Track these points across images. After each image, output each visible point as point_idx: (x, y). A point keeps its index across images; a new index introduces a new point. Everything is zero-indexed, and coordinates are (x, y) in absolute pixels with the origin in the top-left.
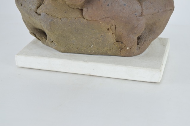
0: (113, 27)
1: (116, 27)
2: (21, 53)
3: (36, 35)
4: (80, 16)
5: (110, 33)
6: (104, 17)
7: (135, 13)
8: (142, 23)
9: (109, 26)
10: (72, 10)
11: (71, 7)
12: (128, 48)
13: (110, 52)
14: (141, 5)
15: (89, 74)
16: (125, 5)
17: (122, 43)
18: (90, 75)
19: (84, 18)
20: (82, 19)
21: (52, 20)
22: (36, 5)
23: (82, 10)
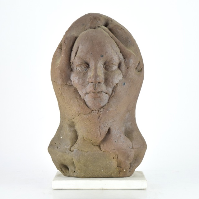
0: (117, 156)
1: (118, 157)
2: (55, 179)
3: (63, 169)
4: (99, 149)
5: (114, 161)
6: (113, 149)
7: (129, 147)
8: (132, 154)
9: (115, 156)
10: (94, 146)
11: (93, 144)
12: (124, 170)
13: (113, 175)
14: (132, 142)
15: (102, 188)
16: (124, 142)
17: (121, 167)
18: (103, 189)
19: (101, 150)
20: (100, 151)
21: (81, 153)
22: (70, 146)
23: (99, 146)
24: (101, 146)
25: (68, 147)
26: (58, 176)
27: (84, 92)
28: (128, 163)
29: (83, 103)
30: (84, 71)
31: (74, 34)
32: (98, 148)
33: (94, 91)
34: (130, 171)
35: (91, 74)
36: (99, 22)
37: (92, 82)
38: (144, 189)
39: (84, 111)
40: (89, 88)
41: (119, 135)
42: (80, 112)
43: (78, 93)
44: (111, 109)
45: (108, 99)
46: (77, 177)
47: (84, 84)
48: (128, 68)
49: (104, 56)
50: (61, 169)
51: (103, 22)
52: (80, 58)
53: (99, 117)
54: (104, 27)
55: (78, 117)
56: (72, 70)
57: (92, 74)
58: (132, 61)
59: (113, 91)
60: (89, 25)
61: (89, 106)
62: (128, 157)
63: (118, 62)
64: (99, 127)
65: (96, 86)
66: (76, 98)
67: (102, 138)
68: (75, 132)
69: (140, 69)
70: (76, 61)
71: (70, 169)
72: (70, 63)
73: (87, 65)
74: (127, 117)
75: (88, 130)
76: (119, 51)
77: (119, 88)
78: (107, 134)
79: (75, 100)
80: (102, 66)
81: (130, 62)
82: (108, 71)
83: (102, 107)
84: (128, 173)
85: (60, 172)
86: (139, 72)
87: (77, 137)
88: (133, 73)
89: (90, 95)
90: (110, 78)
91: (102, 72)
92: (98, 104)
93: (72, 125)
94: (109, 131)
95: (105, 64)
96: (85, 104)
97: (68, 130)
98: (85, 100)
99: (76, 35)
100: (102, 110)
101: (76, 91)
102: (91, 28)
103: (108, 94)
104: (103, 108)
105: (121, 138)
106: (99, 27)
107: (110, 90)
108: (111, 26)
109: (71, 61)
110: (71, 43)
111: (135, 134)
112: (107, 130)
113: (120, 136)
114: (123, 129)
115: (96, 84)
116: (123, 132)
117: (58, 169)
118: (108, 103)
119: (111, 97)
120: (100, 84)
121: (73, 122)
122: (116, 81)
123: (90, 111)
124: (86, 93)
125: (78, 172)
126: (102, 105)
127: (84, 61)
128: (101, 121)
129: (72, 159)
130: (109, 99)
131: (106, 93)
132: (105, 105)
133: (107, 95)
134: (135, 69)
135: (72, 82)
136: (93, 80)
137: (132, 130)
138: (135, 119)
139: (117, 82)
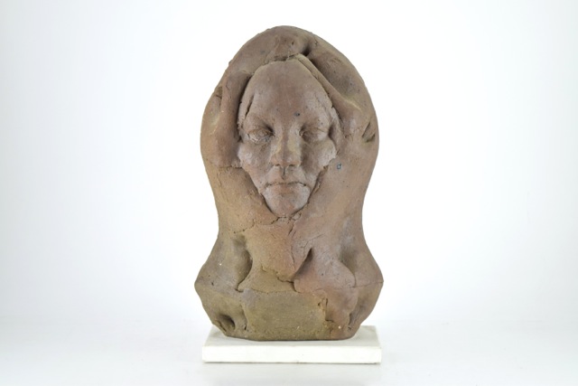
0: (325, 301)
1: (327, 302)
2: (207, 344)
3: (223, 323)
4: (291, 289)
5: (320, 310)
6: (317, 288)
7: (349, 284)
8: (354, 296)
9: (321, 300)
10: (281, 283)
11: (280, 279)
12: (340, 327)
13: (317, 335)
15: (297, 361)
16: (339, 274)
17: (333, 321)
18: (298, 363)
19: (296, 291)
20: (294, 292)
21: (257, 295)
22: (236, 281)
23: (292, 283)
24: (296, 282)
25: (233, 284)
26: (214, 335)
27: (264, 182)
28: (347, 313)
29: (261, 203)
30: (264, 142)
31: (244, 69)
32: (288, 287)
33: (282, 181)
34: (350, 329)
35: (276, 148)
36: (293, 47)
37: (278, 165)
38: (375, 364)
39: (263, 218)
40: (273, 174)
41: (329, 262)
42: (255, 220)
43: (253, 183)
44: (313, 215)
46: (250, 339)
47: (263, 167)
48: (347, 136)
49: (302, 114)
50: (220, 323)
51: (300, 46)
52: (255, 117)
53: (292, 230)
54: (303, 57)
55: (252, 229)
56: (240, 139)
57: (279, 149)
58: (354, 123)
59: (317, 180)
60: (273, 53)
61: (272, 209)
62: (346, 302)
63: (327, 124)
64: (292, 249)
65: (287, 172)
66: (248, 192)
67: (298, 269)
68: (247, 254)
69: (371, 137)
70: (247, 123)
71: (236, 324)
72: (237, 126)
73: (270, 131)
74: (345, 225)
75: (271, 253)
76: (330, 104)
77: (329, 175)
78: (306, 260)
79: (247, 197)
80: (298, 132)
81: (352, 126)
82: (309, 143)
83: (297, 212)
84: (346, 332)
85: (217, 329)
86: (370, 143)
87: (249, 264)
88: (356, 145)
89: (274, 187)
90: (312, 157)
91: (298, 145)
92: (288, 206)
93: (241, 242)
94: (310, 254)
95: (303, 129)
96: (264, 206)
97: (233, 250)
98: (266, 197)
99: (248, 72)
100: (296, 217)
101: (248, 180)
102: (277, 58)
103: (309, 186)
104: (299, 212)
105: (334, 267)
106: (292, 56)
107: (313, 179)
108: (315, 54)
109: (240, 123)
110: (240, 88)
111: (360, 258)
112: (307, 253)
113: (331, 263)
114: (338, 249)
115: (286, 168)
117: (213, 323)
118: (308, 202)
119: (313, 192)
120: (293, 168)
121: (243, 237)
122: (323, 162)
123: (275, 219)
124: (267, 185)
125: (252, 329)
126: (297, 207)
127: (264, 123)
128: (295, 237)
129: (241, 306)
130: (311, 195)
131: (305, 185)
132: (303, 208)
133: (306, 188)
134: (360, 137)
135: (241, 163)
136: (280, 161)
137: (355, 251)
139: (325, 164)
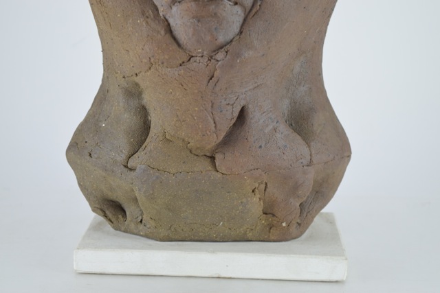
0: (263, 186)
1: (266, 187)
3: (107, 212)
4: (210, 168)
5: (256, 199)
6: (252, 167)
7: (301, 161)
8: (309, 179)
9: (257, 185)
10: (196, 157)
11: (194, 152)
12: (284, 224)
13: (250, 235)
14: (309, 146)
15: (217, 276)
16: (285, 146)
17: (274, 215)
18: (219, 278)
19: (218, 171)
20: (214, 173)
21: (157, 178)
22: (125, 153)
23: (212, 158)
24: (218, 157)
25: (121, 158)
28: (296, 203)
29: (163, 32)
32: (206, 164)
34: (299, 224)
38: (337, 282)
39: (167, 57)
41: (271, 127)
42: (152, 60)
44: (248, 54)
45: (241, 20)
46: (147, 236)
50: (104, 212)
53: (213, 77)
55: (148, 74)
61: (181, 42)
62: (295, 188)
64: (212, 107)
66: (143, 13)
67: (221, 138)
68: (143, 112)
71: (128, 213)
74: (297, 69)
75: (178, 113)
78: (234, 124)
79: (141, 21)
83: (221, 48)
84: (293, 229)
87: (146, 127)
92: (208, 38)
93: (134, 93)
94: (242, 116)
96: (168, 35)
97: (121, 104)
98: (171, 21)
100: (220, 56)
103: (242, 5)
104: (226, 48)
105: (279, 135)
111: (318, 120)
112: (236, 114)
113: (275, 129)
114: (285, 105)
116: (284, 114)
117: (93, 211)
118: (241, 32)
119: (249, 15)
121: (137, 84)
123: (185, 59)
124: (175, 1)
125: (151, 224)
126: (222, 39)
128: (217, 89)
129: (133, 190)
130: (245, 20)
131: (236, 4)
132: (231, 41)
133: (238, 9)
137: (311, 109)
138: (320, 74)
